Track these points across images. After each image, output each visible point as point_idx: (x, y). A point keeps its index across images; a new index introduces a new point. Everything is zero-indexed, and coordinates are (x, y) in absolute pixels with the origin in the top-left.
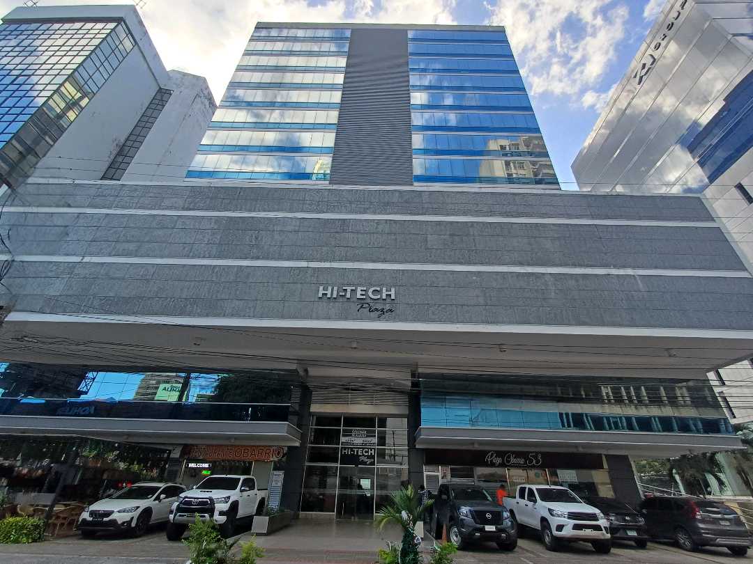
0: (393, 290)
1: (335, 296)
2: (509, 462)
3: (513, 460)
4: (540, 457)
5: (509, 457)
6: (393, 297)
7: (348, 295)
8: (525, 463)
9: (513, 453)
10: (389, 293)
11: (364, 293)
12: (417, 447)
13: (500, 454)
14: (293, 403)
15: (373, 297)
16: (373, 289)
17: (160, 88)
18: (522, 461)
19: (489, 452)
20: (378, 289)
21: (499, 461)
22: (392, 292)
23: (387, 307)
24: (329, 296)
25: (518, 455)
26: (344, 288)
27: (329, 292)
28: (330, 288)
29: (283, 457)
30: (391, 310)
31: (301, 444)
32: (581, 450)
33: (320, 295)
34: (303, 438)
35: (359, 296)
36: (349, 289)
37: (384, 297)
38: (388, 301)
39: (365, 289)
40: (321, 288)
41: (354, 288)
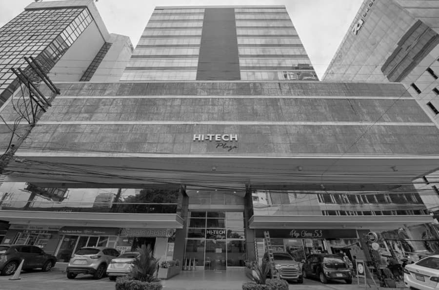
0: (236, 135)
1: (203, 139)
2: (303, 235)
3: (306, 234)
4: (321, 232)
5: (303, 232)
6: (236, 139)
7: (211, 139)
8: (313, 236)
9: (306, 230)
10: (234, 137)
11: (219, 137)
12: (250, 228)
13: (299, 231)
14: (179, 203)
15: (225, 140)
16: (224, 135)
17: (106, 43)
18: (311, 235)
19: (292, 230)
20: (228, 135)
21: (298, 235)
22: (236, 137)
23: (233, 145)
24: (199, 140)
25: (309, 231)
26: (208, 135)
27: (199, 138)
28: (200, 135)
29: (174, 234)
30: (235, 147)
31: (183, 227)
32: (345, 228)
33: (194, 139)
34: (184, 224)
35: (216, 139)
36: (211, 136)
37: (231, 140)
38: (234, 142)
39: (220, 135)
40: (195, 135)
41: (213, 135)
